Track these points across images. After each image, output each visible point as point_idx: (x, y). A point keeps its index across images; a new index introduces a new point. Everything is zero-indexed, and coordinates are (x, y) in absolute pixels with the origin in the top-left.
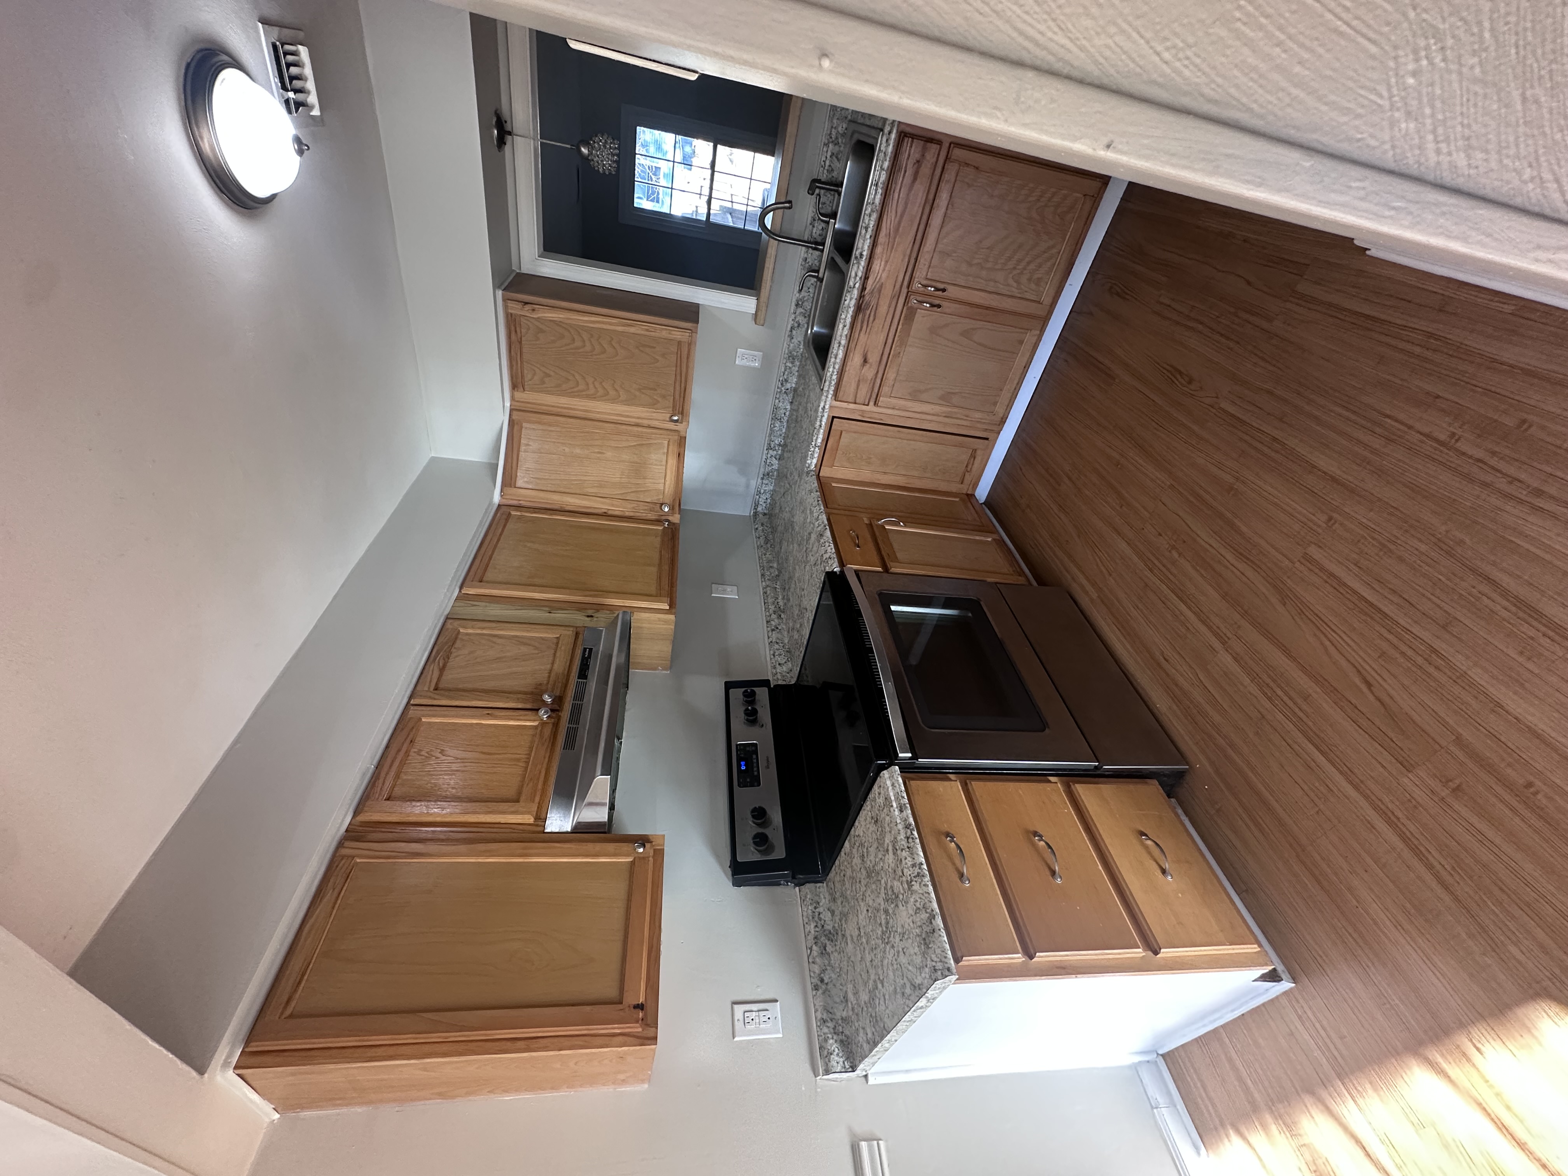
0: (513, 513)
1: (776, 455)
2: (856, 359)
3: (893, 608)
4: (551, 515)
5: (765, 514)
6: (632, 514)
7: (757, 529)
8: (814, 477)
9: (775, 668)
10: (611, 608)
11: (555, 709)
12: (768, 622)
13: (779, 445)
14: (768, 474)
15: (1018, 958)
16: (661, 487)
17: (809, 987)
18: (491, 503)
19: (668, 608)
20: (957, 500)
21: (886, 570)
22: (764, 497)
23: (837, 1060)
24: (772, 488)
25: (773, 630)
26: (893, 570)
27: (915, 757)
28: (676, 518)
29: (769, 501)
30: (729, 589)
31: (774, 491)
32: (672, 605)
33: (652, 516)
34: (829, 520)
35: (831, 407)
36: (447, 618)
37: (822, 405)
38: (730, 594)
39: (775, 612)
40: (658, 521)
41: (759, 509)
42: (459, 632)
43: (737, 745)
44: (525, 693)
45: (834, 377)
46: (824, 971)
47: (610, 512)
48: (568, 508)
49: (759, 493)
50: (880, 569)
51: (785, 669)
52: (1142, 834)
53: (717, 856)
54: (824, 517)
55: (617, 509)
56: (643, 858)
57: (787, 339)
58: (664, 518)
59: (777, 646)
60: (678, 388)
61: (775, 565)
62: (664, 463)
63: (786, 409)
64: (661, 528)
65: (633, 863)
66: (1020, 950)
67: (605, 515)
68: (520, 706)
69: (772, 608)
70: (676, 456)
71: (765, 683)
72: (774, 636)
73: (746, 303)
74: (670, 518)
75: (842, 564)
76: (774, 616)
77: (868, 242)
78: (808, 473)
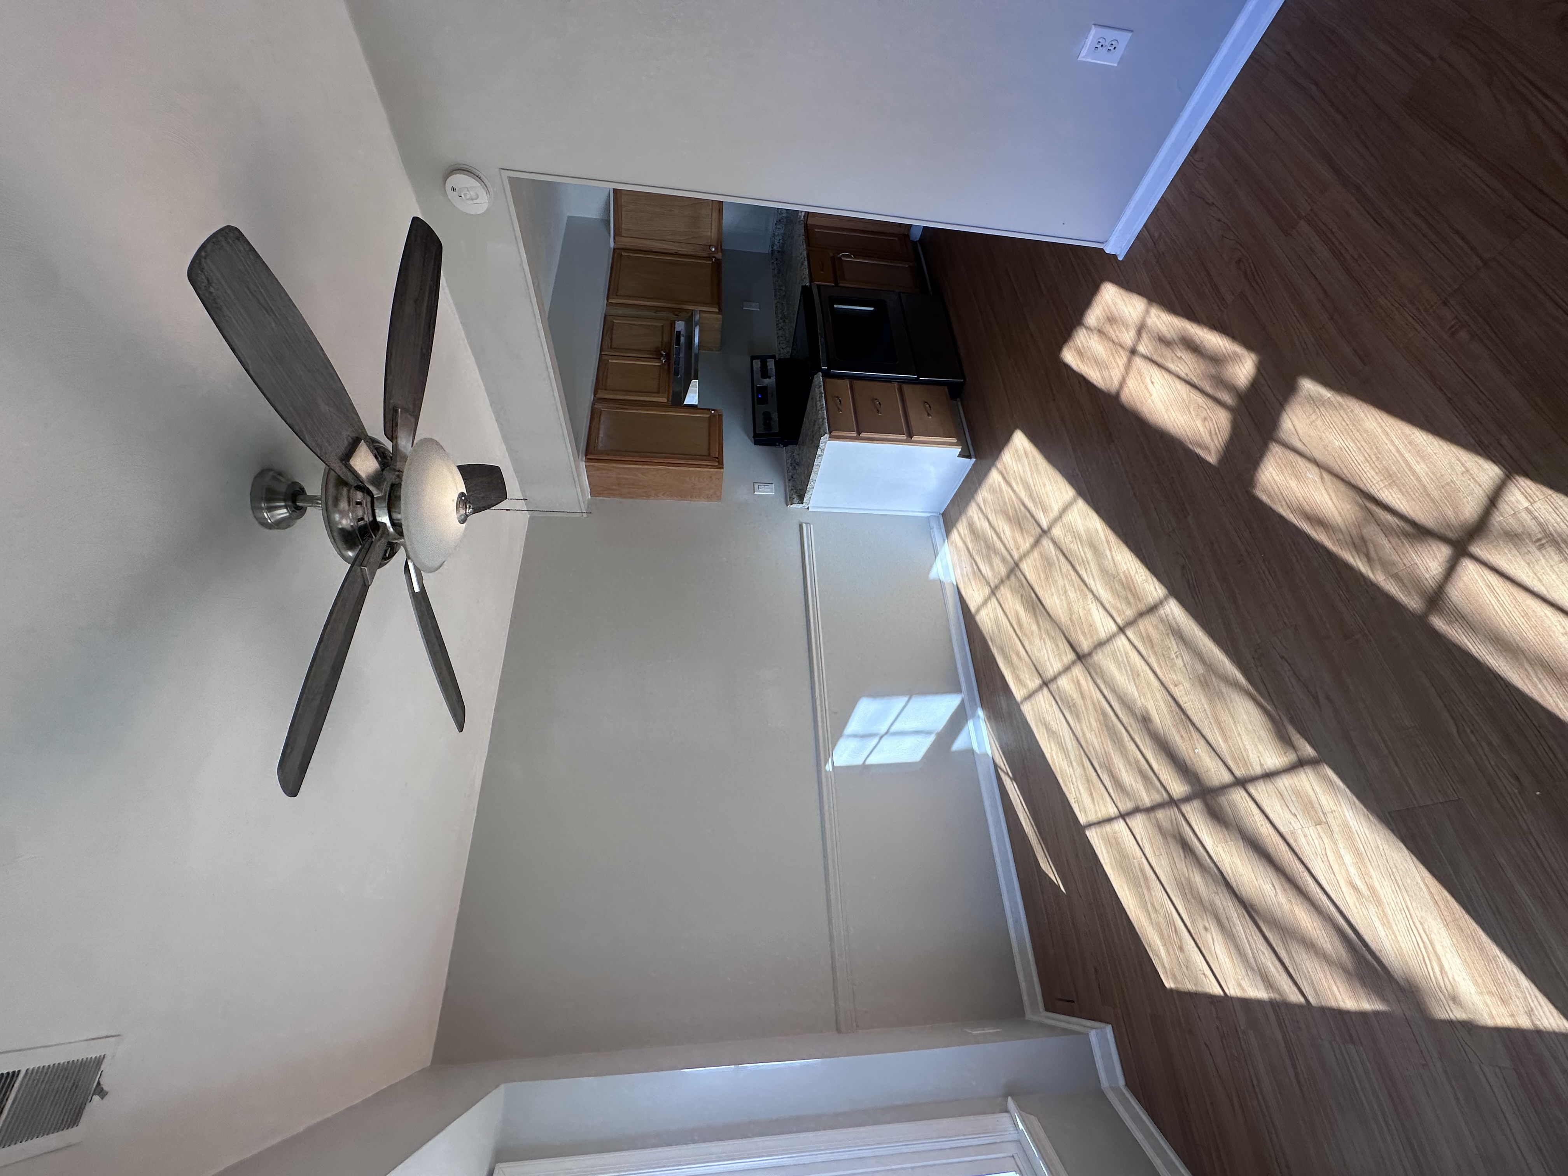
0: (623, 254)
3: (835, 306)
4: (646, 254)
5: (779, 252)
6: (692, 253)
7: (773, 263)
8: (803, 225)
9: (779, 350)
10: (686, 311)
11: (668, 357)
12: (777, 324)
14: (780, 221)
15: (854, 434)
16: (709, 234)
17: (787, 480)
18: (610, 248)
19: (717, 311)
20: (896, 239)
21: (837, 284)
22: (777, 238)
23: (796, 500)
24: (782, 231)
25: (780, 329)
26: (841, 285)
27: (829, 369)
28: (719, 256)
29: (781, 241)
30: (754, 304)
31: (784, 233)
32: (720, 309)
33: (705, 254)
34: (808, 255)
36: (605, 316)
38: (755, 308)
39: (781, 319)
40: (709, 258)
41: (775, 248)
42: (613, 322)
43: (757, 387)
44: (650, 351)
46: (794, 474)
47: (680, 252)
48: (654, 250)
49: (774, 235)
50: (833, 284)
51: (785, 351)
52: (926, 402)
53: (747, 434)
54: (805, 253)
55: (684, 250)
56: (713, 415)
58: (712, 255)
59: (781, 339)
61: (784, 289)
62: (710, 217)
64: (711, 262)
65: (709, 417)
66: (855, 430)
67: (676, 254)
68: (651, 356)
69: (780, 316)
70: (717, 211)
71: (773, 357)
72: (781, 332)
74: (716, 255)
75: (811, 281)
76: (781, 321)
78: (799, 222)
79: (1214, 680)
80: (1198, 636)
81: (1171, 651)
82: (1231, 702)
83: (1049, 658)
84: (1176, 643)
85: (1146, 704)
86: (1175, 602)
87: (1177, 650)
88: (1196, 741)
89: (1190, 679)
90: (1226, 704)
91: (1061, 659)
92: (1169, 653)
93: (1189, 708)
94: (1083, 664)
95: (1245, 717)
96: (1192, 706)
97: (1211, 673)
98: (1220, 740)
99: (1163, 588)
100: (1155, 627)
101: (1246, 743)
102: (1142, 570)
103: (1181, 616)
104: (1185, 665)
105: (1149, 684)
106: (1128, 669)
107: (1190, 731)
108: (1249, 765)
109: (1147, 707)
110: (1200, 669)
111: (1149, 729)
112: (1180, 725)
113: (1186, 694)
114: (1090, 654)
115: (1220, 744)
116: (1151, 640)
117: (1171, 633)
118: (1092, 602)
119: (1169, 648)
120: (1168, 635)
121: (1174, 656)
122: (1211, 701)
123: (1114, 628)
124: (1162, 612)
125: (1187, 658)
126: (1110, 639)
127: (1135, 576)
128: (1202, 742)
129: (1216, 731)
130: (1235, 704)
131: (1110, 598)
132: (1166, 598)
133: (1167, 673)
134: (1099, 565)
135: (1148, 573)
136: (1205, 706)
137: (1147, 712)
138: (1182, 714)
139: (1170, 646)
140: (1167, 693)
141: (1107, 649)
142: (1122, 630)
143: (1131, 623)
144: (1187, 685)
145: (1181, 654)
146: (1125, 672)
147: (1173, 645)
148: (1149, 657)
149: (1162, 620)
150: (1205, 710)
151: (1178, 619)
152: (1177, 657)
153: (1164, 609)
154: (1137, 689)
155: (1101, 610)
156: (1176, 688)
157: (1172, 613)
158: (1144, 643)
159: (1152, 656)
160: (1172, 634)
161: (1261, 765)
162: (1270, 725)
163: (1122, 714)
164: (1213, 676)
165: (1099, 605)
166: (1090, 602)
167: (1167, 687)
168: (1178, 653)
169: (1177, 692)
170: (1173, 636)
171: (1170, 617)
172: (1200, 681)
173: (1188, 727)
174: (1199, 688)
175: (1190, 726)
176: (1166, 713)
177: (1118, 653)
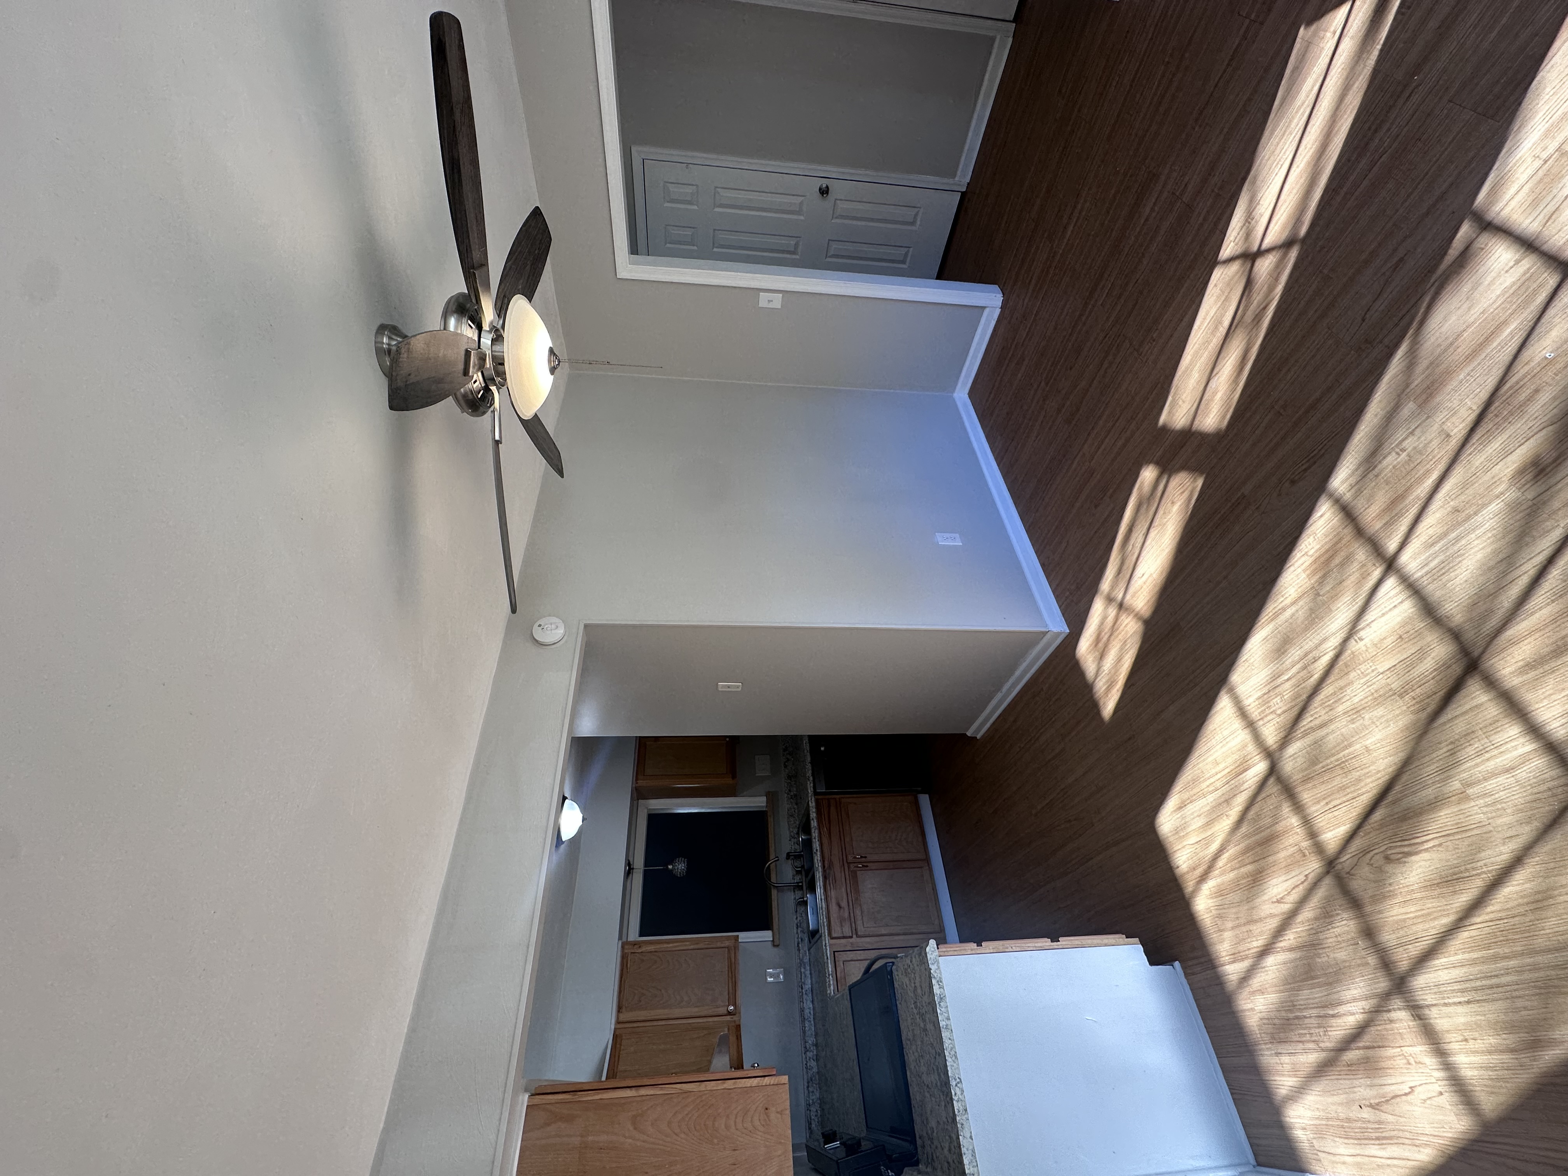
1: (813, 1056)
2: (834, 908)
13: (813, 1045)
35: (830, 945)
37: (824, 943)
45: (825, 920)
57: (797, 952)
60: (730, 984)
63: (809, 1008)
73: (767, 935)
77: (818, 843)
79: (1416, 383)
80: (1366, 430)
81: (1399, 463)
82: (1439, 345)
83: (1508, 770)
84: (1384, 458)
85: (1505, 479)
86: (1333, 479)
87: (1394, 454)
88: (1532, 364)
89: (1428, 417)
90: (1445, 350)
91: (1492, 727)
92: (1403, 465)
93: (1476, 399)
94: (1483, 652)
95: (1454, 318)
96: (1471, 396)
97: (1408, 390)
98: (1509, 330)
99: (1319, 504)
100: (1370, 500)
101: (1494, 296)
102: (1303, 545)
103: (1347, 465)
104: (1412, 433)
105: (1465, 486)
106: (1453, 535)
107: (1517, 383)
108: (1528, 275)
109: (1509, 476)
110: (1409, 408)
111: (1555, 461)
112: (1516, 402)
113: (1455, 413)
114: (1456, 635)
115: (1516, 328)
116: (1392, 502)
117: (1374, 472)
118: (1361, 639)
119: (1394, 467)
120: (1377, 476)
121: (1404, 455)
122: (1449, 373)
123: (1391, 582)
124: (1348, 496)
125: (1400, 435)
126: (1413, 589)
127: (1312, 556)
128: (1526, 355)
129: (1495, 344)
130: (1440, 340)
131: (1346, 598)
132: (1331, 496)
133: (1434, 457)
134: (1307, 629)
135: (1304, 535)
136: (1461, 377)
137: (1521, 472)
138: (1493, 408)
139: (1391, 467)
140: (1468, 446)
141: (1433, 590)
142: (1390, 565)
143: (1375, 548)
144: (1440, 417)
145: (1397, 446)
146: (1463, 542)
147: (1390, 461)
148: (1418, 498)
149: (1358, 493)
150: (1468, 374)
151: (1352, 467)
152: (1403, 450)
153: (1345, 494)
154: (1484, 506)
155: (1369, 616)
156: (1452, 434)
157: (1347, 479)
158: (1399, 515)
159: (1415, 494)
160: (1373, 469)
161: (1517, 262)
162: (1449, 288)
163: (1554, 528)
164: (1413, 386)
165: (1362, 624)
166: (1361, 644)
167: (1456, 448)
168: (1398, 450)
169: (1458, 429)
170: (1375, 467)
171: (1352, 480)
172: (1426, 401)
173: (1511, 388)
174: (1438, 399)
175: (1508, 385)
176: (1505, 436)
177: (1432, 565)
